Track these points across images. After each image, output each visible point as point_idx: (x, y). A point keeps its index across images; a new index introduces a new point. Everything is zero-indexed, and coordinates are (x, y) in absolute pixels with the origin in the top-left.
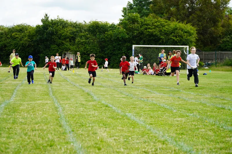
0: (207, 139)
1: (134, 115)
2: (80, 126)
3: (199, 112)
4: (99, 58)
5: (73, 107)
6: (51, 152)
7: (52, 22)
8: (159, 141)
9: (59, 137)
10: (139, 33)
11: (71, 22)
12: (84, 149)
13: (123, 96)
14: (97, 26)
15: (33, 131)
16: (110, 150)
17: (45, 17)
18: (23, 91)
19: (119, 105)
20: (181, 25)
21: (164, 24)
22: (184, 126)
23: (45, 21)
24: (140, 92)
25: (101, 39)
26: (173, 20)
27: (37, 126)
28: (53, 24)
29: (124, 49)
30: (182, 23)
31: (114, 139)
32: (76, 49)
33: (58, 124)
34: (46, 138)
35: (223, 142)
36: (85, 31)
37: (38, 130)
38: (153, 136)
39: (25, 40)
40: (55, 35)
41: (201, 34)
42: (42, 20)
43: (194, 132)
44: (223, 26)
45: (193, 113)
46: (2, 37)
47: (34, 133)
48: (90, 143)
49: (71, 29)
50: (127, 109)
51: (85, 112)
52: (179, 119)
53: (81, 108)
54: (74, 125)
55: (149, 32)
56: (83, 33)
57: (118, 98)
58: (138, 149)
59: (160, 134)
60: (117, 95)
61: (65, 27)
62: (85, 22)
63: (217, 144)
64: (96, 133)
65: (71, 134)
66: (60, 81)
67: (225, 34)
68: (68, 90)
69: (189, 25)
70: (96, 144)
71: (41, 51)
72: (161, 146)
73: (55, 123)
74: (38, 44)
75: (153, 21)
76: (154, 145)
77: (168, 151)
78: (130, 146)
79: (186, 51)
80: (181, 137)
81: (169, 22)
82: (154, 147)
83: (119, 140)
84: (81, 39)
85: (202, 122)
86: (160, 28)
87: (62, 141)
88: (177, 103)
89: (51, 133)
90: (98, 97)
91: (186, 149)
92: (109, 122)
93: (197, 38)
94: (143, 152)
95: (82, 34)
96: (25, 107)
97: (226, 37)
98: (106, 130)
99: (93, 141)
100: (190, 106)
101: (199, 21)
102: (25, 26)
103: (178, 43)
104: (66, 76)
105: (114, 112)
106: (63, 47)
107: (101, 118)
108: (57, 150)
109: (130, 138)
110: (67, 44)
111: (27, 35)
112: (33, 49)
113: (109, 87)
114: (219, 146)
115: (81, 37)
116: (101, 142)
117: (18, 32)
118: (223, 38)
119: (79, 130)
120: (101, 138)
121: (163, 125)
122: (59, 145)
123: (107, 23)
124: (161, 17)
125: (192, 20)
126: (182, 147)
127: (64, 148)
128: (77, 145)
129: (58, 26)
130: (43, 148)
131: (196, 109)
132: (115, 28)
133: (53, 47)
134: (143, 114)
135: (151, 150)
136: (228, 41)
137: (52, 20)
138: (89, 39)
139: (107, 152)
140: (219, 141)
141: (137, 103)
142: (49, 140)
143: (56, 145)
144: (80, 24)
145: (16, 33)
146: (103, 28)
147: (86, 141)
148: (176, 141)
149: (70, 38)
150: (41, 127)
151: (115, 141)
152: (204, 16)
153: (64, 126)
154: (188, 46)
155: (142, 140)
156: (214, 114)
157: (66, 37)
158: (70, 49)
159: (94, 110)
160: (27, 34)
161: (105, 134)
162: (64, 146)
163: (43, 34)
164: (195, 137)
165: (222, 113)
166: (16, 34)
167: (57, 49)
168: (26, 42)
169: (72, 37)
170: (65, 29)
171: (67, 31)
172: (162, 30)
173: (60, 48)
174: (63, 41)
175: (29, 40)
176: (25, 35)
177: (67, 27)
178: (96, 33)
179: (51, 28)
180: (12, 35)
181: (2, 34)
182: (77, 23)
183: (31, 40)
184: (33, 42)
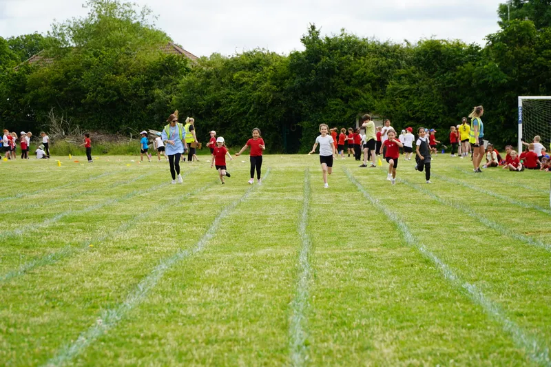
7: (329, 44)
10: (534, 67)
11: (374, 43)
14: (436, 51)
17: (310, 32)
23: (312, 40)
25: (449, 83)
28: (331, 49)
29: (502, 105)
32: (388, 107)
36: (409, 63)
39: (265, 90)
40: (338, 74)
42: (305, 40)
46: (210, 82)
49: (376, 59)
56: (404, 68)
61: (360, 56)
62: (408, 43)
71: (305, 114)
74: (296, 98)
84: (400, 83)
95: (402, 71)
102: (264, 55)
106: (357, 102)
110: (367, 97)
111: (268, 77)
112: (283, 110)
115: (400, 79)
117: (247, 70)
123: (458, 43)
132: (480, 54)
137: (327, 38)
138: (418, 82)
144: (397, 47)
145: (242, 72)
149: (373, 81)
157: (364, 79)
158: (374, 109)
160: (269, 74)
163: (307, 74)
166: (243, 76)
167: (343, 110)
168: (268, 94)
169: (378, 80)
170: (362, 61)
171: (367, 65)
173: (350, 107)
174: (357, 90)
175: (274, 87)
176: (266, 78)
177: (365, 55)
178: (433, 69)
179: (328, 58)
180: (232, 77)
181: (208, 75)
182: (390, 45)
183: (279, 89)
184: (283, 93)
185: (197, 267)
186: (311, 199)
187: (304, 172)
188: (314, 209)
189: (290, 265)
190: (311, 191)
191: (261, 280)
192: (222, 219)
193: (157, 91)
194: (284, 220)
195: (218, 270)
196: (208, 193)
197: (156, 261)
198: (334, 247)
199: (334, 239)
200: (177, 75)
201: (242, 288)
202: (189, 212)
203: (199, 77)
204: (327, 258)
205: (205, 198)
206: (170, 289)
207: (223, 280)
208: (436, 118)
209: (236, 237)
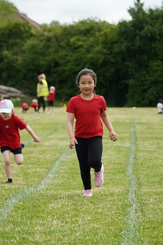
17: (136, 4)
23: (137, 11)
39: (97, 52)
40: (159, 40)
42: (131, 11)
46: (50, 45)
71: (130, 73)
74: (124, 60)
102: (96, 23)
111: (100, 42)
112: (113, 70)
117: (82, 35)
137: (151, 10)
145: (78, 37)
160: (101, 39)
163: (133, 40)
166: (79, 40)
168: (99, 56)
175: (105, 51)
176: (98, 42)
179: (150, 27)
180: (69, 41)
181: (49, 40)
183: (109, 52)
184: (112, 55)
185: (42, 201)
186: (137, 145)
187: (131, 123)
188: (140, 155)
189: (121, 200)
190: (136, 139)
191: (97, 213)
192: (62, 162)
193: (6, 53)
194: (114, 163)
195: (60, 205)
196: (49, 140)
197: (7, 196)
198: (157, 186)
199: (156, 179)
200: (22, 38)
201: (80, 220)
202: (33, 155)
203: (41, 41)
204: (152, 195)
205: (47, 143)
206: (19, 220)
207: (65, 213)
209: (73, 177)
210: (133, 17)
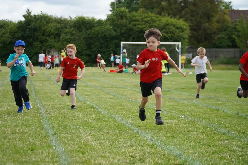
0: (199, 143)
1: (121, 118)
2: (63, 128)
3: (191, 114)
4: (86, 56)
5: (56, 109)
6: (32, 156)
7: (35, 18)
8: (147, 145)
9: (40, 141)
10: (127, 29)
11: (55, 17)
12: (67, 153)
13: (111, 96)
14: (83, 21)
15: (13, 134)
16: (94, 154)
17: (27, 12)
18: (4, 91)
19: (105, 106)
20: (173, 20)
21: (154, 19)
22: (174, 129)
23: (28, 16)
24: (129, 92)
25: (89, 35)
26: (165, 16)
27: (17, 129)
29: (112, 46)
30: (174, 18)
31: (100, 143)
32: (61, 46)
33: (40, 126)
34: (26, 142)
35: (216, 146)
36: (71, 27)
37: (19, 133)
38: (141, 139)
39: (7, 37)
40: (39, 31)
41: (195, 30)
42: (24, 16)
43: (185, 135)
44: (218, 22)
45: (185, 115)
47: (14, 137)
48: (74, 147)
49: (56, 25)
50: (114, 111)
51: (69, 113)
52: (170, 121)
53: (65, 110)
54: (57, 128)
55: (138, 28)
56: (69, 29)
57: (105, 99)
58: (124, 153)
59: (149, 137)
60: (104, 95)
61: (49, 23)
62: (71, 18)
63: (210, 147)
64: (80, 137)
65: (54, 137)
66: (44, 81)
67: (220, 30)
68: (52, 90)
69: (181, 20)
70: (80, 147)
72: (149, 150)
73: (37, 125)
75: (143, 17)
76: (142, 148)
77: (156, 155)
78: (116, 150)
79: (178, 48)
80: (170, 140)
81: (160, 17)
82: (142, 152)
83: (104, 144)
84: (66, 35)
85: (194, 125)
86: (150, 23)
87: (44, 145)
88: (167, 104)
89: (33, 136)
90: (83, 98)
91: (176, 154)
92: (94, 124)
93: (190, 35)
94: (130, 156)
95: (68, 30)
96: (5, 109)
97: (221, 34)
98: (91, 133)
99: (77, 144)
100: (181, 108)
101: (192, 16)
102: (7, 22)
103: (170, 40)
104: (50, 76)
105: (100, 113)
106: (47, 44)
107: (86, 120)
108: (38, 154)
109: (117, 141)
110: (51, 41)
111: (8, 32)
113: (95, 87)
114: (211, 150)
116: (85, 145)
118: (218, 34)
119: (62, 133)
120: (86, 142)
121: (152, 127)
122: (40, 149)
123: (93, 18)
124: (152, 12)
125: (185, 15)
126: (171, 151)
127: (46, 152)
128: (60, 149)
129: (42, 22)
130: (23, 152)
131: (188, 111)
132: (103, 23)
133: (36, 44)
134: (131, 116)
135: (138, 155)
136: (224, 38)
137: (35, 15)
138: (74, 35)
139: (92, 156)
140: (211, 144)
141: (125, 104)
142: (30, 144)
143: (37, 149)
144: (65, 20)
146: (90, 24)
147: (69, 144)
148: (165, 145)
149: (55, 35)
150: (22, 130)
151: (100, 145)
152: (198, 10)
153: (46, 128)
154: (180, 43)
155: (129, 143)
156: (207, 116)
157: (50, 33)
158: (54, 47)
159: (79, 111)
160: (9, 30)
161: (90, 137)
162: (46, 150)
163: (25, 31)
164: (186, 140)
165: (215, 115)
167: (41, 47)
168: (8, 39)
169: (57, 34)
170: (50, 25)
171: (51, 27)
172: (152, 26)
173: (43, 45)
174: (47, 38)
175: (11, 36)
176: (7, 32)
177: (51, 23)
178: (81, 29)
182: (62, 18)
183: (12, 37)
184: (14, 39)
208: (82, 51)
210: (26, 19)
